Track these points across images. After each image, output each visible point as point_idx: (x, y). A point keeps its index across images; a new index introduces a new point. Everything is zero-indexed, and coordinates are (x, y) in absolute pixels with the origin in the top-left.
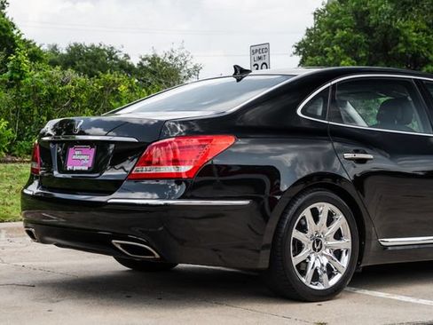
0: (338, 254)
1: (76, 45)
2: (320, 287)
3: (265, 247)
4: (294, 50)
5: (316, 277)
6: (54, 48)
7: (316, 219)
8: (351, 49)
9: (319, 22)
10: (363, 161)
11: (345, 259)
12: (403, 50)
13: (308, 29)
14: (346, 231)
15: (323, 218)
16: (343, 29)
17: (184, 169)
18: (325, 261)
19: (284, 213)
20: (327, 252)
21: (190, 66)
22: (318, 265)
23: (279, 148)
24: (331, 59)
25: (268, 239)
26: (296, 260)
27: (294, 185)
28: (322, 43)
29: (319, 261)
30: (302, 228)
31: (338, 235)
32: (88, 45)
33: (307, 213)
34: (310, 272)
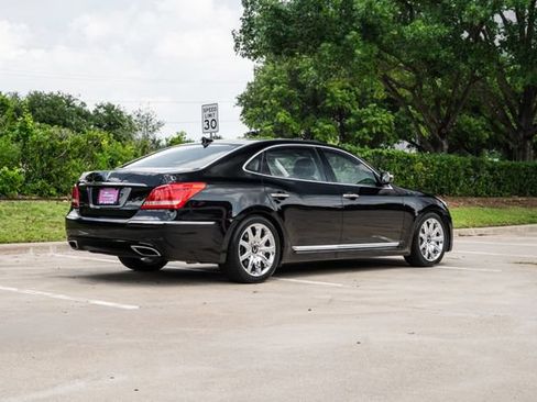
0: (267, 255)
1: (36, 92)
2: (256, 275)
3: (224, 252)
4: (237, 101)
5: (254, 269)
6: (16, 95)
7: (254, 234)
8: (286, 103)
9: (258, 78)
10: (283, 198)
11: (272, 258)
12: (330, 105)
13: (249, 84)
14: (272, 241)
15: (259, 233)
16: (279, 84)
17: (176, 203)
18: (260, 259)
19: (235, 229)
20: (261, 254)
21: (154, 123)
22: (255, 262)
23: (230, 190)
24: (269, 110)
25: (225, 247)
26: (242, 258)
27: (240, 214)
28: (261, 96)
29: (255, 259)
30: (246, 239)
31: (267, 244)
32: (47, 93)
33: (249, 230)
34: (250, 267)
